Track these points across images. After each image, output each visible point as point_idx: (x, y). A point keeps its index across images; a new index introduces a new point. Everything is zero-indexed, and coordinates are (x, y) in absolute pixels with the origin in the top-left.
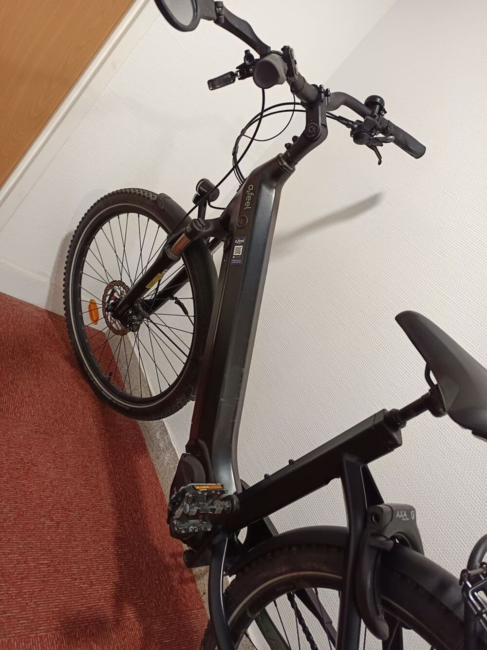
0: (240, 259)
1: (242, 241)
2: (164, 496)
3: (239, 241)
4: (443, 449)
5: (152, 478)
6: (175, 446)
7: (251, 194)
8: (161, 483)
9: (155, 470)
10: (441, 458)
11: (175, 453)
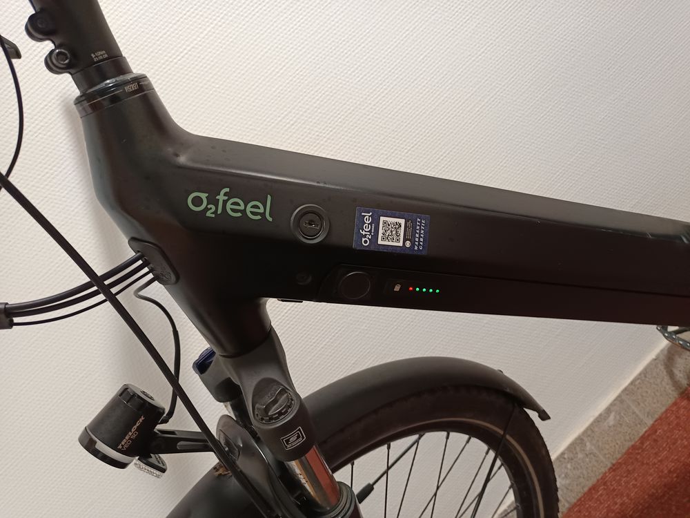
0: (414, 222)
1: (368, 218)
2: (614, 465)
3: (366, 229)
4: (530, 7)
7: (221, 197)
10: (540, 11)
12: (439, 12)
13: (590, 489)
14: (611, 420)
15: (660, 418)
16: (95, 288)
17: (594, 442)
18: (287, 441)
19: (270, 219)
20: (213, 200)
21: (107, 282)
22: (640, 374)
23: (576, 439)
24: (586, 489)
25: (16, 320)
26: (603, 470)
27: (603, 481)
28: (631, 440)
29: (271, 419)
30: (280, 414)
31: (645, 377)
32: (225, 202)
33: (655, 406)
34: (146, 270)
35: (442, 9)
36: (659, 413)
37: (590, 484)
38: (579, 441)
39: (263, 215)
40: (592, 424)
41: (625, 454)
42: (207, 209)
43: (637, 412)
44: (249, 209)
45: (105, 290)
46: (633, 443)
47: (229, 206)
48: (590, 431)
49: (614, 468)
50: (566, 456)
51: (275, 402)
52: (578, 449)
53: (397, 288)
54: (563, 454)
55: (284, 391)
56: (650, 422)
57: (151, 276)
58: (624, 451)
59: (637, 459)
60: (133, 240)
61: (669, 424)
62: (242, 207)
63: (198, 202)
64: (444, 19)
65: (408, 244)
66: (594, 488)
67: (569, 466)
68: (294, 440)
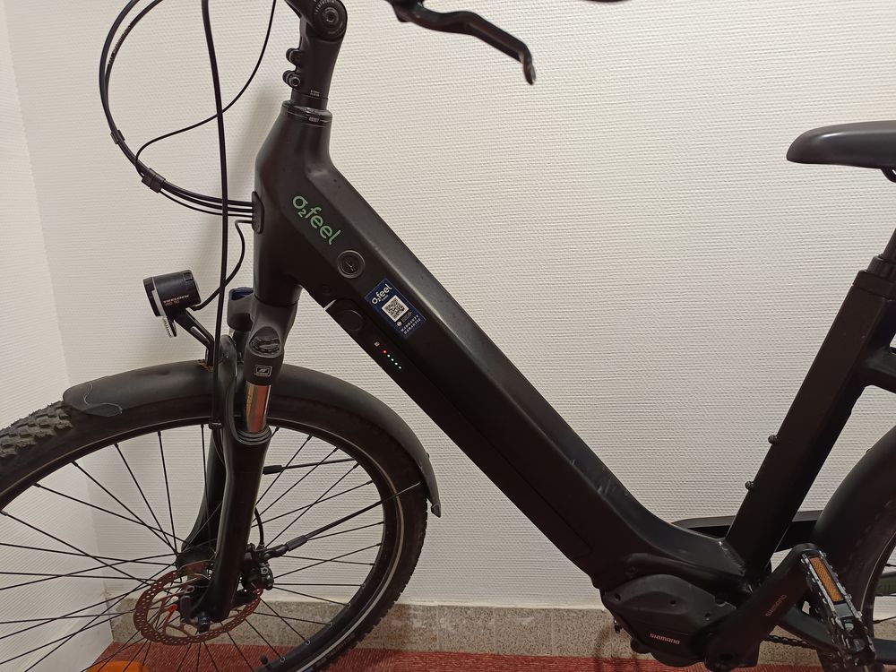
0: (414, 315)
1: (387, 289)
2: (498, 655)
3: (381, 294)
5: (466, 663)
6: (436, 603)
7: (314, 210)
8: (475, 651)
9: (451, 653)
11: (448, 607)
12: (656, 203)
13: (464, 654)
14: (527, 621)
15: (565, 658)
16: (221, 205)
17: (499, 623)
18: (259, 369)
19: (330, 244)
20: (308, 208)
21: (229, 206)
22: (580, 611)
23: (487, 608)
24: (462, 651)
25: (162, 190)
26: (487, 651)
27: (478, 658)
28: (528, 651)
29: (259, 350)
30: (266, 351)
31: (583, 617)
32: (313, 215)
33: (570, 644)
34: (251, 214)
35: (660, 203)
36: (570, 654)
37: (468, 650)
38: (489, 612)
39: (329, 238)
40: (509, 609)
41: (515, 656)
42: (301, 210)
43: (552, 637)
44: (323, 229)
45: (226, 209)
46: (528, 655)
47: (314, 218)
48: (503, 612)
49: (495, 657)
50: (468, 612)
51: (268, 343)
52: (482, 616)
53: (377, 344)
54: (468, 608)
55: (277, 341)
56: (556, 654)
57: (250, 219)
58: (516, 654)
59: (517, 665)
60: (255, 193)
61: (565, 667)
62: (320, 225)
63: (300, 203)
64: (655, 212)
65: (399, 324)
66: (467, 655)
67: (464, 622)
68: (263, 372)
